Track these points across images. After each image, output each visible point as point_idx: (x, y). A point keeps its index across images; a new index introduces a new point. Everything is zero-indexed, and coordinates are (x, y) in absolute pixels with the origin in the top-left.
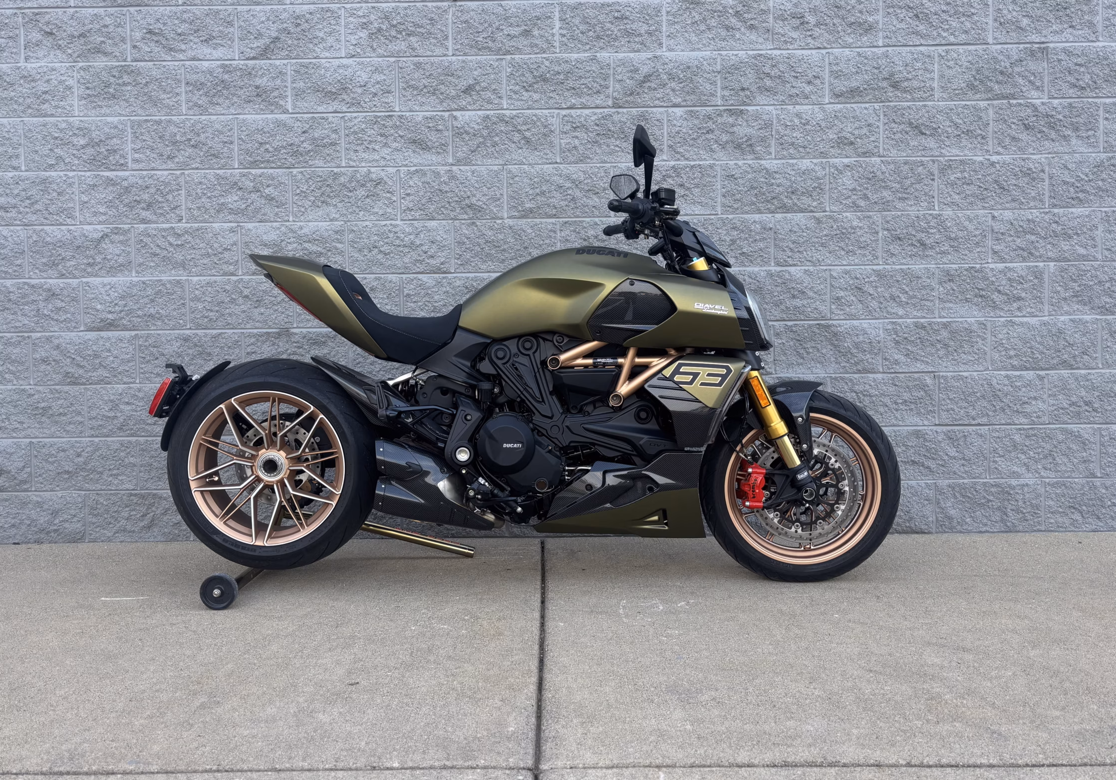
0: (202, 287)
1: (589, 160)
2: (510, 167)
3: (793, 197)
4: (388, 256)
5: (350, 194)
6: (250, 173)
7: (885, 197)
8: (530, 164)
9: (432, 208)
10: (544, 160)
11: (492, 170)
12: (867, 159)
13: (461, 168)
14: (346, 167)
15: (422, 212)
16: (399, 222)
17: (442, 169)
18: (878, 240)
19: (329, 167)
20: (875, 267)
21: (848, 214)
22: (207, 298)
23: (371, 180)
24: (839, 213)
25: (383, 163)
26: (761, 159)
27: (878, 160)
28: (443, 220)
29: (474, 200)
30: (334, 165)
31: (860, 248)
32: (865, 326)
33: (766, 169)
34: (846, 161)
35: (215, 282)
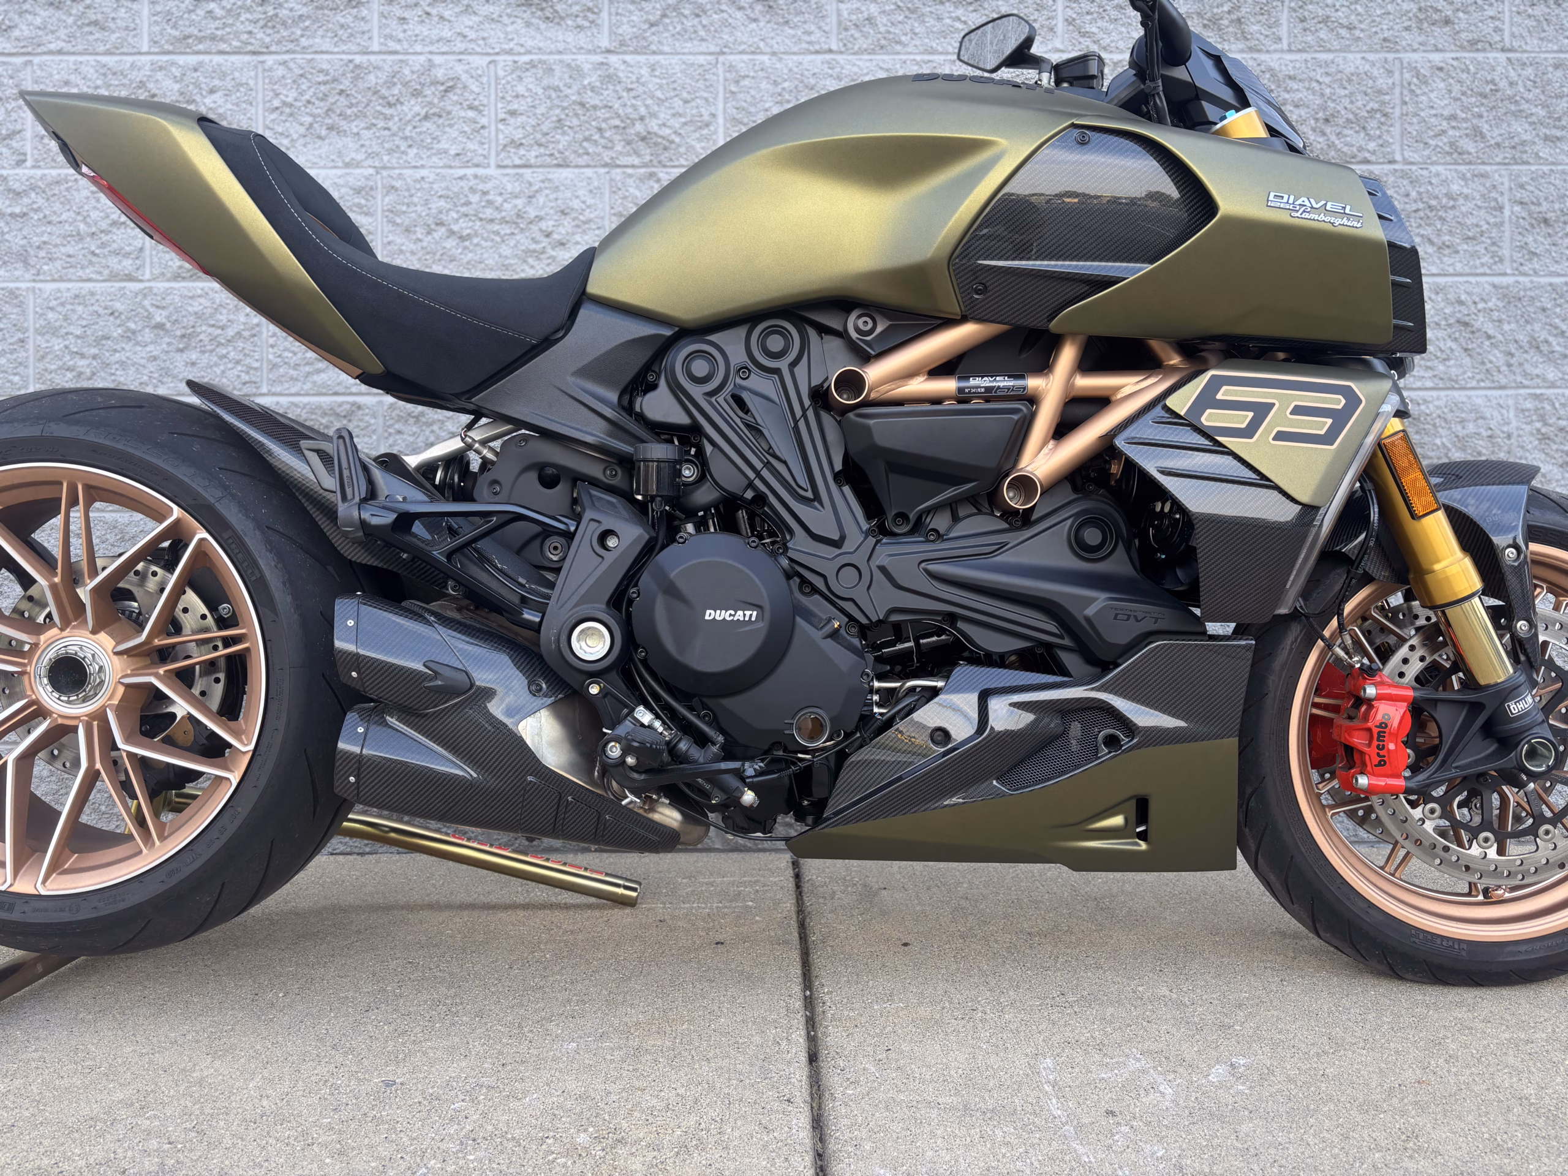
0: (62, 304)
1: (898, 48)
2: (732, 58)
3: (1328, 130)
4: (467, 243)
5: (388, 111)
6: (173, 63)
7: (1518, 134)
8: (774, 54)
9: (564, 140)
10: (804, 45)
11: (692, 64)
12: (1480, 56)
13: (628, 58)
14: (380, 53)
15: (542, 150)
16: (492, 171)
17: (585, 61)
18: (1502, 224)
19: (344, 52)
20: (1497, 280)
21: (1440, 168)
22: (71, 329)
23: (435, 83)
24: (1425, 164)
25: (460, 46)
26: (1259, 51)
27: (1502, 57)
28: (588, 166)
29: (653, 125)
30: (354, 48)
31: (1467, 239)
32: (1479, 401)
33: (1271, 69)
34: (1436, 57)
35: (92, 294)
